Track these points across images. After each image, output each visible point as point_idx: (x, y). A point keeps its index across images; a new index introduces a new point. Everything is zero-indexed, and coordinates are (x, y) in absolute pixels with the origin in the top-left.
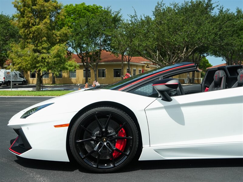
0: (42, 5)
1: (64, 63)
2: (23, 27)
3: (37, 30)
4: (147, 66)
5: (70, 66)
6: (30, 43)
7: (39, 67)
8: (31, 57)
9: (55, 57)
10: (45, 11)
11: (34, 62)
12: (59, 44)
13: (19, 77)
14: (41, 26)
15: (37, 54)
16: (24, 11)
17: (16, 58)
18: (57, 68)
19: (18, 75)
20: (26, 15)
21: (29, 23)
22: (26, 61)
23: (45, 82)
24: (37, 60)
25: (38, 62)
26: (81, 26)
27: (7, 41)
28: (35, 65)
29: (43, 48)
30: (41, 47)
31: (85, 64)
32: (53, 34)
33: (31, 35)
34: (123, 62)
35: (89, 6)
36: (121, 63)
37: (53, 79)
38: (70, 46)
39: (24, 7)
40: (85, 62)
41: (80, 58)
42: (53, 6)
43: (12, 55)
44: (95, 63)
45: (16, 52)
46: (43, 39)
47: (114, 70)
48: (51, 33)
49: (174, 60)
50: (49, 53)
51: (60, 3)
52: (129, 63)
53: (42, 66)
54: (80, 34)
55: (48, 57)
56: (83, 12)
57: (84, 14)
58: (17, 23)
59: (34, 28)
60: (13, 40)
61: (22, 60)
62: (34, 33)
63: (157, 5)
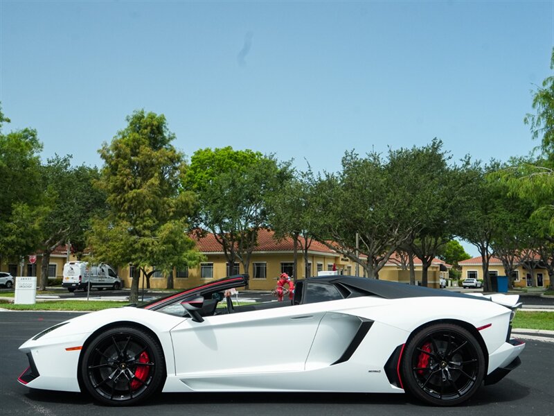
0: (147, 155)
1: (180, 254)
2: (114, 192)
3: (137, 196)
4: (343, 257)
5: (190, 259)
6: (124, 218)
7: (136, 259)
8: (122, 242)
9: (164, 243)
10: (152, 165)
11: (128, 251)
12: (173, 221)
13: (108, 276)
14: (144, 190)
15: (136, 237)
16: (117, 165)
17: (99, 243)
18: (167, 262)
19: (107, 272)
20: (120, 172)
21: (123, 184)
22: (115, 249)
23: (157, 285)
24: (134, 247)
25: (135, 251)
26: (221, 187)
27: (88, 211)
28: (130, 256)
29: (145, 228)
30: (142, 226)
31: (228, 253)
32: (164, 203)
33: (126, 205)
34: (296, 251)
35: (238, 152)
36: (293, 252)
37: (169, 281)
38: (202, 221)
39: (117, 158)
40: (229, 251)
41: (220, 242)
42: (167, 157)
43: (93, 239)
44: (246, 253)
45: (100, 234)
46: (145, 212)
47: (282, 264)
48: (161, 201)
49: (375, 250)
50: (154, 236)
51: (180, 152)
52: (306, 252)
53: (141, 258)
54: (220, 202)
55: (153, 243)
56: (227, 163)
57: (228, 166)
58: (105, 184)
59: (131, 194)
60: (99, 211)
61: (108, 247)
62: (131, 202)
63: (345, 156)
